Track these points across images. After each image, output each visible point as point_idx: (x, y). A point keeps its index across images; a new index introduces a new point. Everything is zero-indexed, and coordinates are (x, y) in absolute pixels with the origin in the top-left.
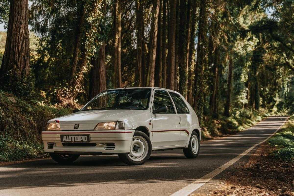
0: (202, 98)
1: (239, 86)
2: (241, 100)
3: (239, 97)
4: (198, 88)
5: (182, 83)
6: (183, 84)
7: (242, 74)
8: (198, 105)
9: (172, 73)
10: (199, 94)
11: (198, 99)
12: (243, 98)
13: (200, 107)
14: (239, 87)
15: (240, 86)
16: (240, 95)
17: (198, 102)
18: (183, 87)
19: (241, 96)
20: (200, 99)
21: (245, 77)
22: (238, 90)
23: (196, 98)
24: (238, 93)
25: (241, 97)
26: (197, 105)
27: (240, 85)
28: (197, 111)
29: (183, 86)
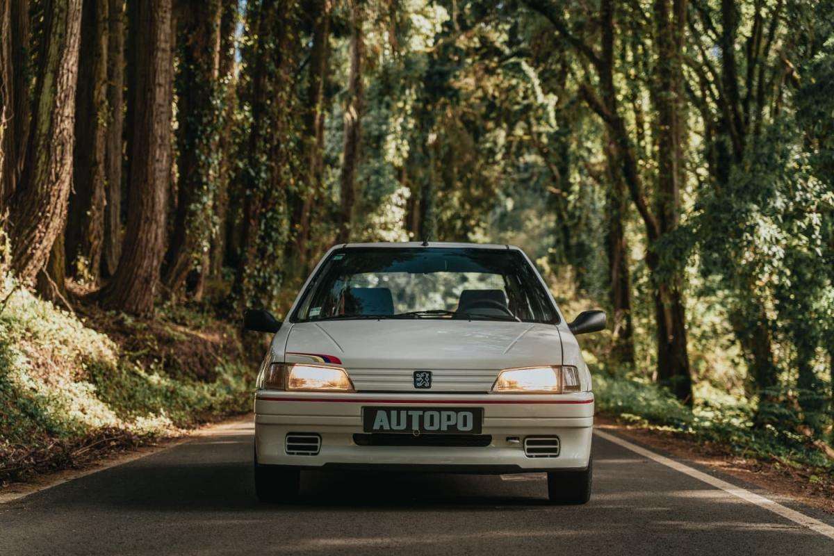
0: (281, 209)
1: (377, 180)
2: (384, 234)
3: (376, 219)
4: (264, 168)
5: (201, 140)
6: (205, 141)
7: (389, 138)
8: (262, 238)
9: (160, 85)
10: (268, 194)
11: (264, 215)
12: (390, 226)
13: (270, 248)
14: (379, 185)
15: (382, 180)
16: (381, 215)
17: (263, 227)
18: (203, 158)
19: (383, 219)
20: (270, 214)
21: (398, 149)
22: (373, 195)
23: (253, 208)
24: (374, 205)
25: (386, 224)
26: (258, 241)
27: (383, 176)
28: (258, 266)
29: (202, 152)
